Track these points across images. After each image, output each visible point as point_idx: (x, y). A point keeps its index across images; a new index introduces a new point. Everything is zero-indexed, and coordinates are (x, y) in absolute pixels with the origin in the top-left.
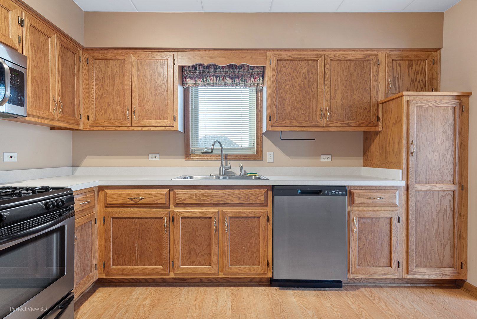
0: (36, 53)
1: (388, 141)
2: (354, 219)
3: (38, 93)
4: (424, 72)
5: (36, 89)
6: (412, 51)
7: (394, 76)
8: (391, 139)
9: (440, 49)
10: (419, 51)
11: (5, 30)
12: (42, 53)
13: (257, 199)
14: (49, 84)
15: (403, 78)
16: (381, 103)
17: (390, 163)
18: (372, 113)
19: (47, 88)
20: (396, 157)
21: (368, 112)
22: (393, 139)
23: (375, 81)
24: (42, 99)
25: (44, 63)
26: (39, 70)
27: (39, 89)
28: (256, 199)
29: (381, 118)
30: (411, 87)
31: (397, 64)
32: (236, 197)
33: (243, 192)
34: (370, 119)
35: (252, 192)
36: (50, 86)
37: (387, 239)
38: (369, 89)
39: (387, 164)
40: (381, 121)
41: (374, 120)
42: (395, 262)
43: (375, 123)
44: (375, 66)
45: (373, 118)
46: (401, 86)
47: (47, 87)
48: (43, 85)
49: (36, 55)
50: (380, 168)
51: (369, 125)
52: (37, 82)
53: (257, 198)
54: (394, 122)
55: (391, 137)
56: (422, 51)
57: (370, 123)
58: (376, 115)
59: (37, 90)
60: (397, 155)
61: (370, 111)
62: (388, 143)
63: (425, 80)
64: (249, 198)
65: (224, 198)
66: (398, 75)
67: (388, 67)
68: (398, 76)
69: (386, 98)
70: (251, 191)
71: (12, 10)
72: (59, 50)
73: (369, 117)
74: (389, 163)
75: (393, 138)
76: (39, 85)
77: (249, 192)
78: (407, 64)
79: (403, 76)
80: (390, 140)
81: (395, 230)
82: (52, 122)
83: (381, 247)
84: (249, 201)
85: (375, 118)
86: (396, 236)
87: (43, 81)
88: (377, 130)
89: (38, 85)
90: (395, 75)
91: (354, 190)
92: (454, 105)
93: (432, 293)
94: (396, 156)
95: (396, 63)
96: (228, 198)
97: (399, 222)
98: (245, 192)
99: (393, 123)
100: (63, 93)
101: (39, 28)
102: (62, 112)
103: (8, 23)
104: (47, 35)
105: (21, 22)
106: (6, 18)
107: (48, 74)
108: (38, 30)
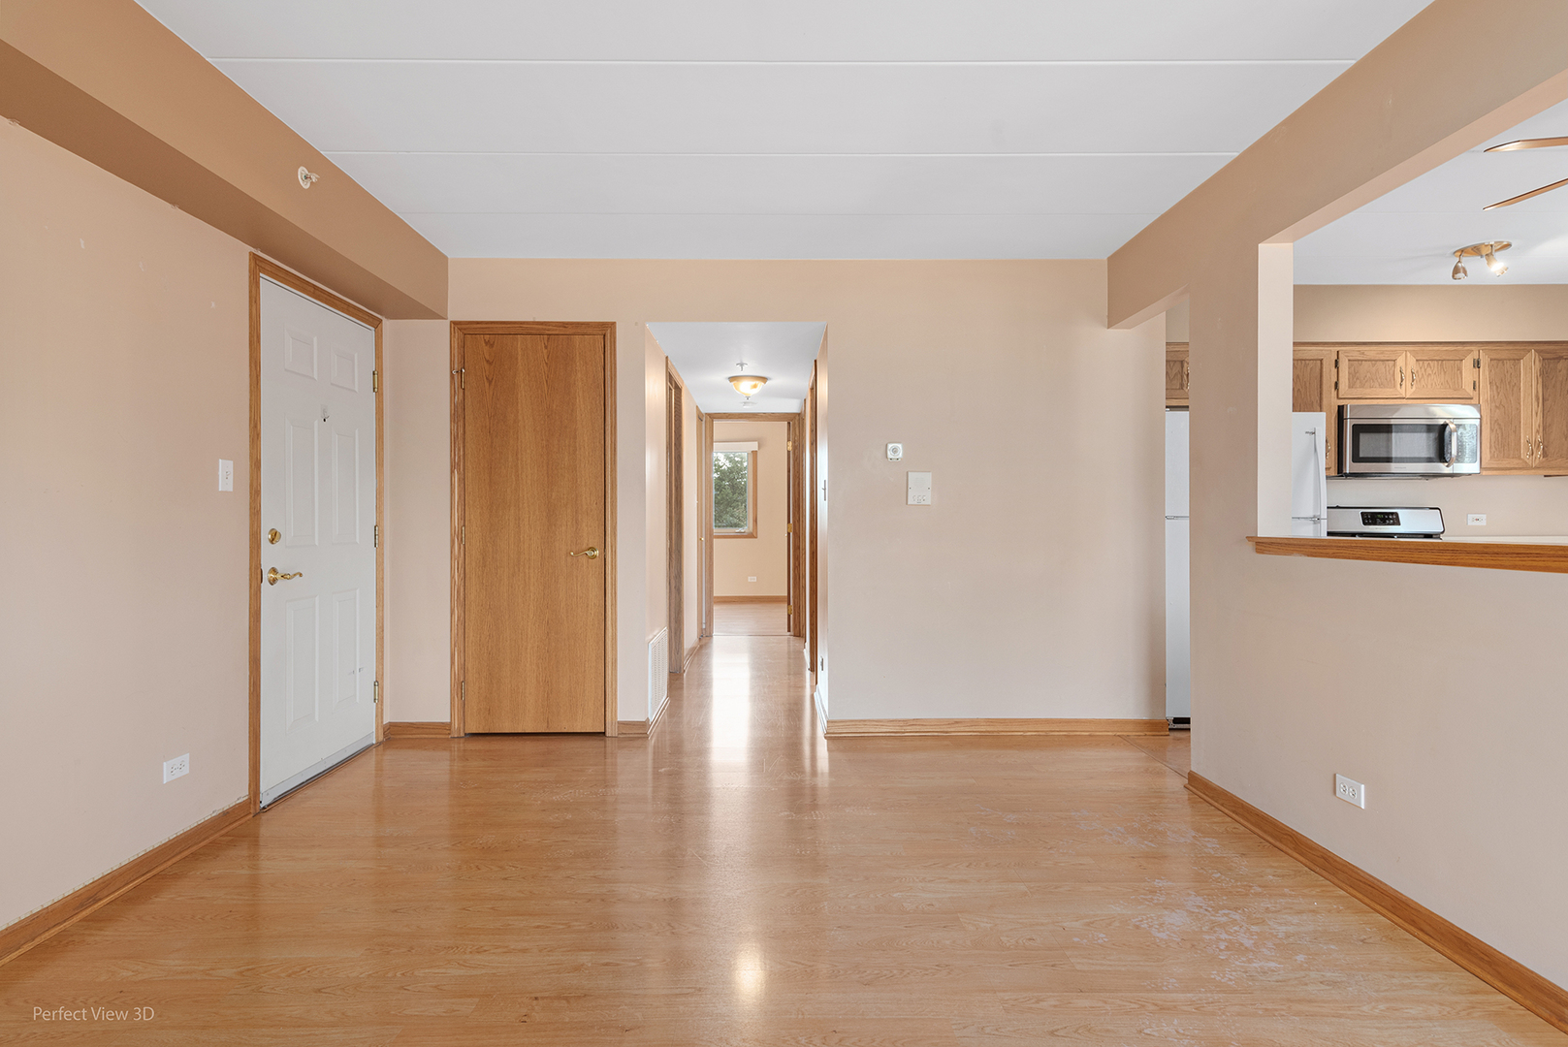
0: (1499, 390)
11: (1458, 382)
12: (1508, 386)
14: (1521, 423)
24: (1509, 444)
25: (1513, 396)
26: (1503, 410)
27: (1502, 433)
47: (1516, 427)
48: (1510, 426)
52: (1500, 425)
59: (1499, 435)
71: (1466, 358)
72: (1539, 369)
82: (1526, 471)
87: (1510, 420)
89: (1502, 429)
100: (1546, 428)
101: (1503, 357)
102: (1545, 454)
103: (1461, 373)
104: (1516, 357)
105: (1477, 364)
106: (1460, 369)
107: (1519, 409)
108: (1502, 360)
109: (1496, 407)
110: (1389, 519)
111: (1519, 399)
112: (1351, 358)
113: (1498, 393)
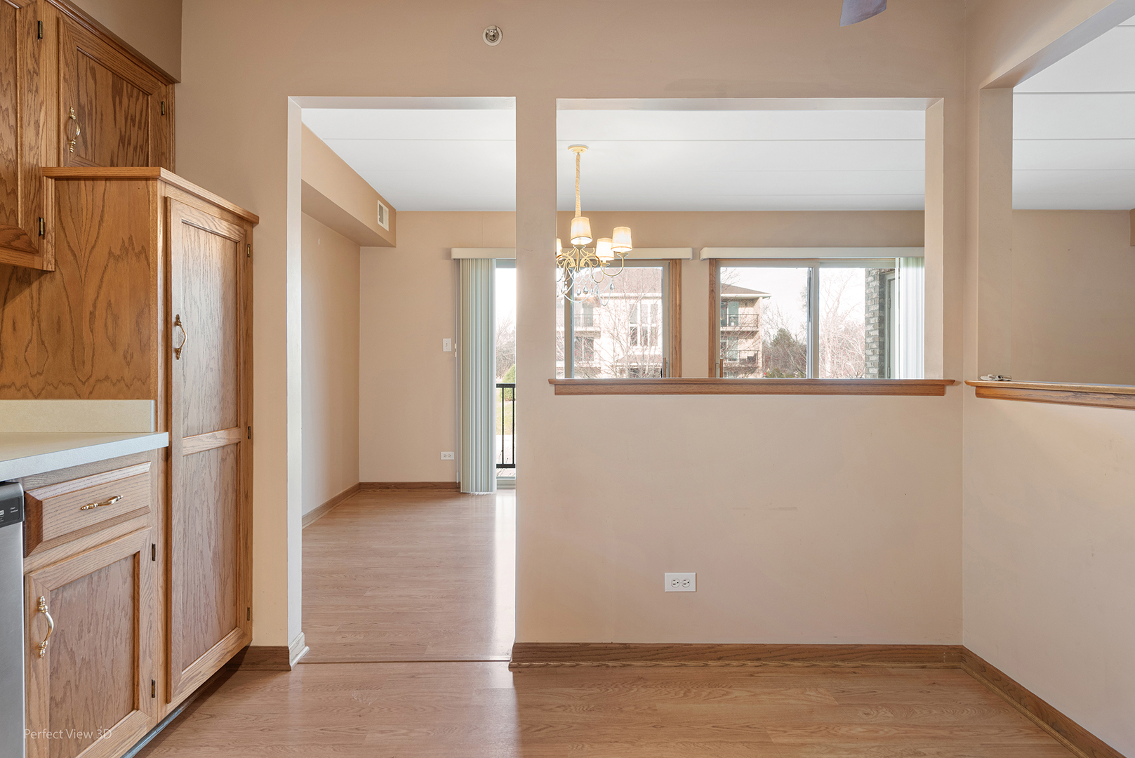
1: (88, 308)
2: (39, 603)
4: (145, 126)
6: (121, 51)
7: (82, 103)
8: (101, 305)
9: (174, 83)
10: (135, 60)
15: (102, 119)
16: (51, 178)
17: (99, 381)
18: (25, 204)
20: (128, 364)
21: (8, 194)
22: (109, 304)
23: (30, 91)
29: (50, 226)
30: (120, 154)
31: (88, 69)
34: (17, 224)
37: (125, 625)
38: (10, 111)
39: (84, 384)
40: (50, 237)
41: (31, 230)
42: (145, 686)
43: (34, 239)
44: (30, 39)
45: (26, 222)
46: (97, 142)
50: (46, 398)
51: (16, 244)
54: (117, 252)
55: (101, 297)
56: (141, 65)
57: (18, 237)
58: (35, 211)
60: (132, 356)
61: (15, 192)
62: (86, 316)
63: (147, 150)
66: (91, 103)
67: (67, 64)
68: (91, 109)
69: (62, 165)
73: (14, 213)
74: (92, 381)
75: (113, 301)
78: (111, 83)
79: (102, 115)
80: (95, 306)
81: (146, 589)
83: (113, 660)
85: (32, 222)
86: (147, 606)
88: (37, 266)
90: (84, 100)
91: (40, 491)
92: (237, 238)
93: (212, 716)
94: (125, 358)
95: (85, 62)
97: (153, 559)
99: (110, 253)
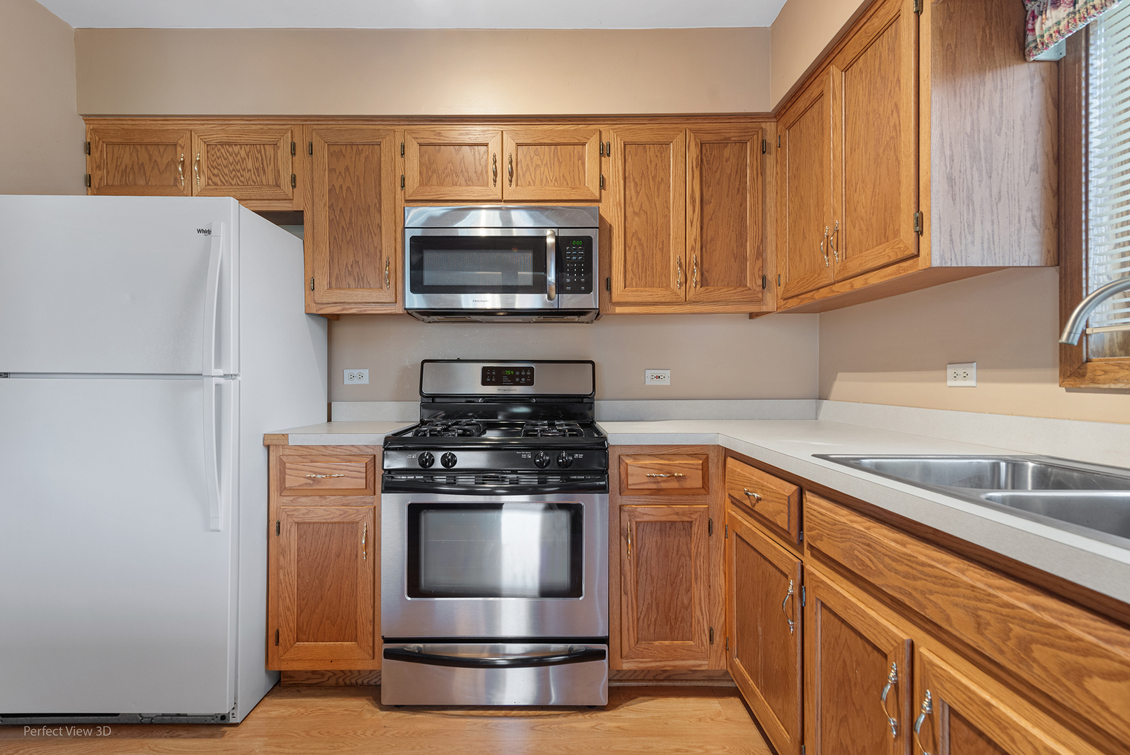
0: (638, 189)
3: (643, 260)
5: (637, 254)
11: (579, 177)
12: (651, 182)
13: (1079, 684)
14: (670, 235)
19: (663, 245)
24: (652, 268)
25: (658, 198)
26: (645, 218)
27: (643, 252)
28: (1066, 674)
32: (965, 607)
33: (999, 594)
35: (1047, 618)
36: (671, 237)
47: (663, 242)
48: (655, 241)
49: (637, 192)
52: (640, 240)
53: (1079, 675)
59: (640, 255)
64: (1025, 646)
65: (919, 584)
70: (1045, 609)
71: (589, 139)
72: (695, 156)
76: (645, 245)
77: (1035, 606)
82: (678, 307)
84: (1030, 668)
87: (655, 233)
89: (643, 245)
96: (931, 592)
98: (1005, 597)
100: (704, 245)
101: (643, 140)
102: (704, 282)
103: (583, 163)
104: (661, 139)
105: (604, 151)
106: (581, 158)
107: (667, 217)
108: (643, 144)
109: (635, 213)
110: (520, 376)
111: (667, 202)
112: (421, 141)
113: (638, 193)
